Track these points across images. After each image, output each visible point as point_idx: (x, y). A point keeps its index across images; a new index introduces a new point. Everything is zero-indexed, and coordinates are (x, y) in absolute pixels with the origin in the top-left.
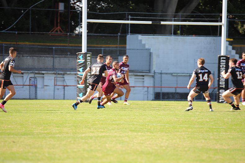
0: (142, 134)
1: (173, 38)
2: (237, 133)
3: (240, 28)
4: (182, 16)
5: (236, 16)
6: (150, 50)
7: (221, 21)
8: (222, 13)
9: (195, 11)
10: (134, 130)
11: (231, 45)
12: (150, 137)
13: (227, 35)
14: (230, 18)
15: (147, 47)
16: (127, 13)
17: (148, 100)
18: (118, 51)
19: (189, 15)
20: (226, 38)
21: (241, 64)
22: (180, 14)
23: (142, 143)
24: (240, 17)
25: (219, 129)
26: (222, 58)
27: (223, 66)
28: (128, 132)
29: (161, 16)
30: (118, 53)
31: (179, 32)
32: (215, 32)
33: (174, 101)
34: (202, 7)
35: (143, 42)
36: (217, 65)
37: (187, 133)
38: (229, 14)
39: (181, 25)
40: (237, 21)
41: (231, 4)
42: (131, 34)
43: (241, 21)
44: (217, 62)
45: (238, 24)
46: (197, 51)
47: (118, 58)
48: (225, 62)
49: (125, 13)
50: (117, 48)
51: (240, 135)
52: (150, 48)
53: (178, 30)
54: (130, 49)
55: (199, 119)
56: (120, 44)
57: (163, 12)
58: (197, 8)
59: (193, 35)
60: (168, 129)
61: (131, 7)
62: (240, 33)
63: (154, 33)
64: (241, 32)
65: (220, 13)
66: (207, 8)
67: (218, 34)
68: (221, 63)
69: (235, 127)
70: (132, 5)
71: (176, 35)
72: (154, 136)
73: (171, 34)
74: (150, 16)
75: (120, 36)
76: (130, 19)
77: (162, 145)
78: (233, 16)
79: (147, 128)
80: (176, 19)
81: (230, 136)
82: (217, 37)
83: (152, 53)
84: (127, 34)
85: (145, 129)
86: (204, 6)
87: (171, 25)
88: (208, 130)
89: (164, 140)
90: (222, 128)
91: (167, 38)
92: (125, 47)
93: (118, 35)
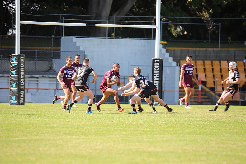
0: (77, 137)
1: (107, 40)
2: (170, 136)
3: (174, 31)
4: (116, 19)
5: (169, 19)
6: (84, 52)
7: (155, 24)
8: (155, 15)
9: (128, 14)
10: (68, 133)
11: (165, 48)
12: (85, 140)
13: (161, 38)
14: (163, 21)
15: (81, 49)
16: (61, 14)
17: (82, 103)
18: (52, 54)
19: (123, 18)
20: (160, 41)
21: (186, 68)
22: (114, 16)
23: (76, 147)
24: (173, 20)
25: (153, 131)
26: (156, 61)
27: (157, 69)
28: (63, 135)
29: (96, 18)
30: (52, 55)
31: (113, 34)
32: (149, 34)
33: (109, 103)
34: (136, 10)
35: (77, 45)
36: (151, 68)
37: (122, 135)
38: (162, 17)
39: (115, 27)
40: (171, 24)
41: (164, 6)
42: (65, 36)
43: (174, 24)
44: (151, 64)
45: (171, 27)
46: (131, 53)
47: (52, 61)
48: (159, 65)
49: (60, 15)
50: (51, 50)
51: (173, 137)
52: (84, 50)
53: (113, 33)
54: (64, 52)
55: (133, 122)
56: (54, 46)
57: (97, 14)
58: (131, 11)
59: (127, 38)
60: (103, 132)
61: (65, 9)
62: (173, 36)
63: (88, 36)
64: (174, 34)
65: (154, 16)
66: (141, 11)
67: (152, 37)
68: (155, 66)
69: (168, 130)
70: (66, 7)
71: (110, 37)
72: (89, 139)
73: (106, 37)
74: (85, 18)
75: (54, 38)
76: (64, 21)
77: (96, 148)
78: (167, 19)
79: (81, 131)
80: (110, 21)
81: (163, 138)
82: (151, 40)
83: (87, 55)
84: (61, 36)
85: (80, 132)
86: (138, 9)
87: (105, 28)
88: (142, 132)
89: (99, 144)
90: (155, 131)
91: (102, 41)
92: (60, 50)
93: (51, 37)
